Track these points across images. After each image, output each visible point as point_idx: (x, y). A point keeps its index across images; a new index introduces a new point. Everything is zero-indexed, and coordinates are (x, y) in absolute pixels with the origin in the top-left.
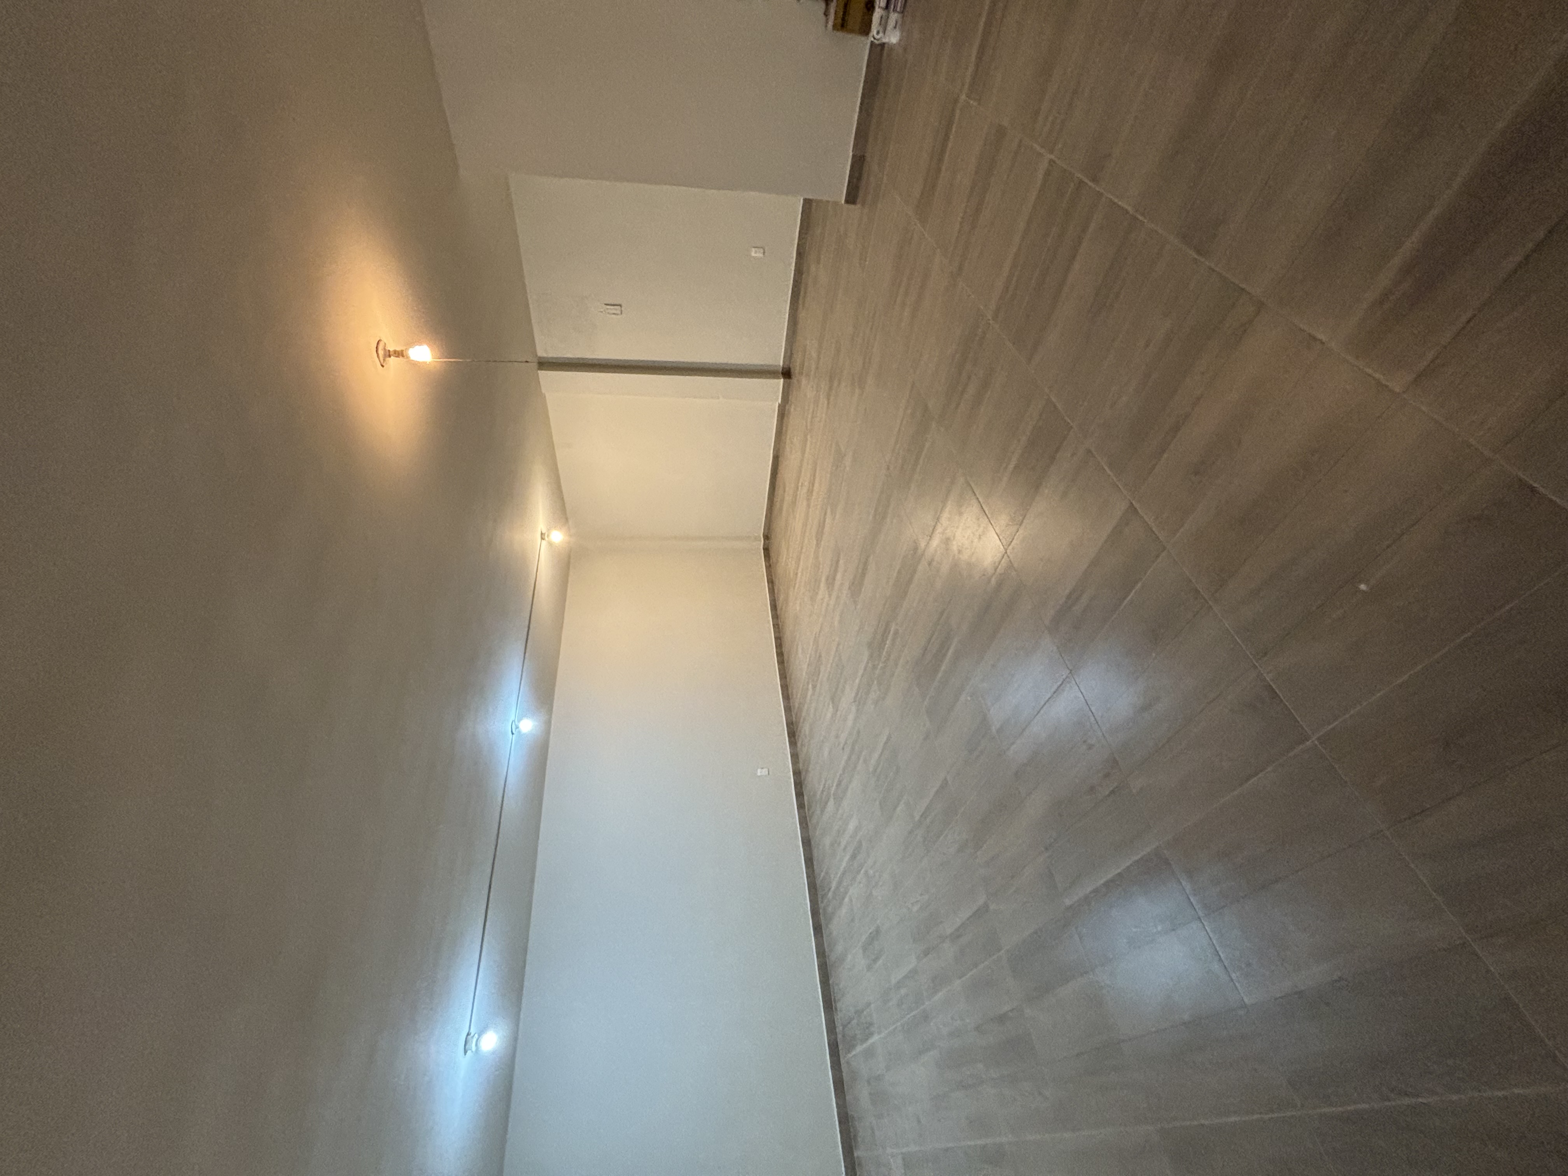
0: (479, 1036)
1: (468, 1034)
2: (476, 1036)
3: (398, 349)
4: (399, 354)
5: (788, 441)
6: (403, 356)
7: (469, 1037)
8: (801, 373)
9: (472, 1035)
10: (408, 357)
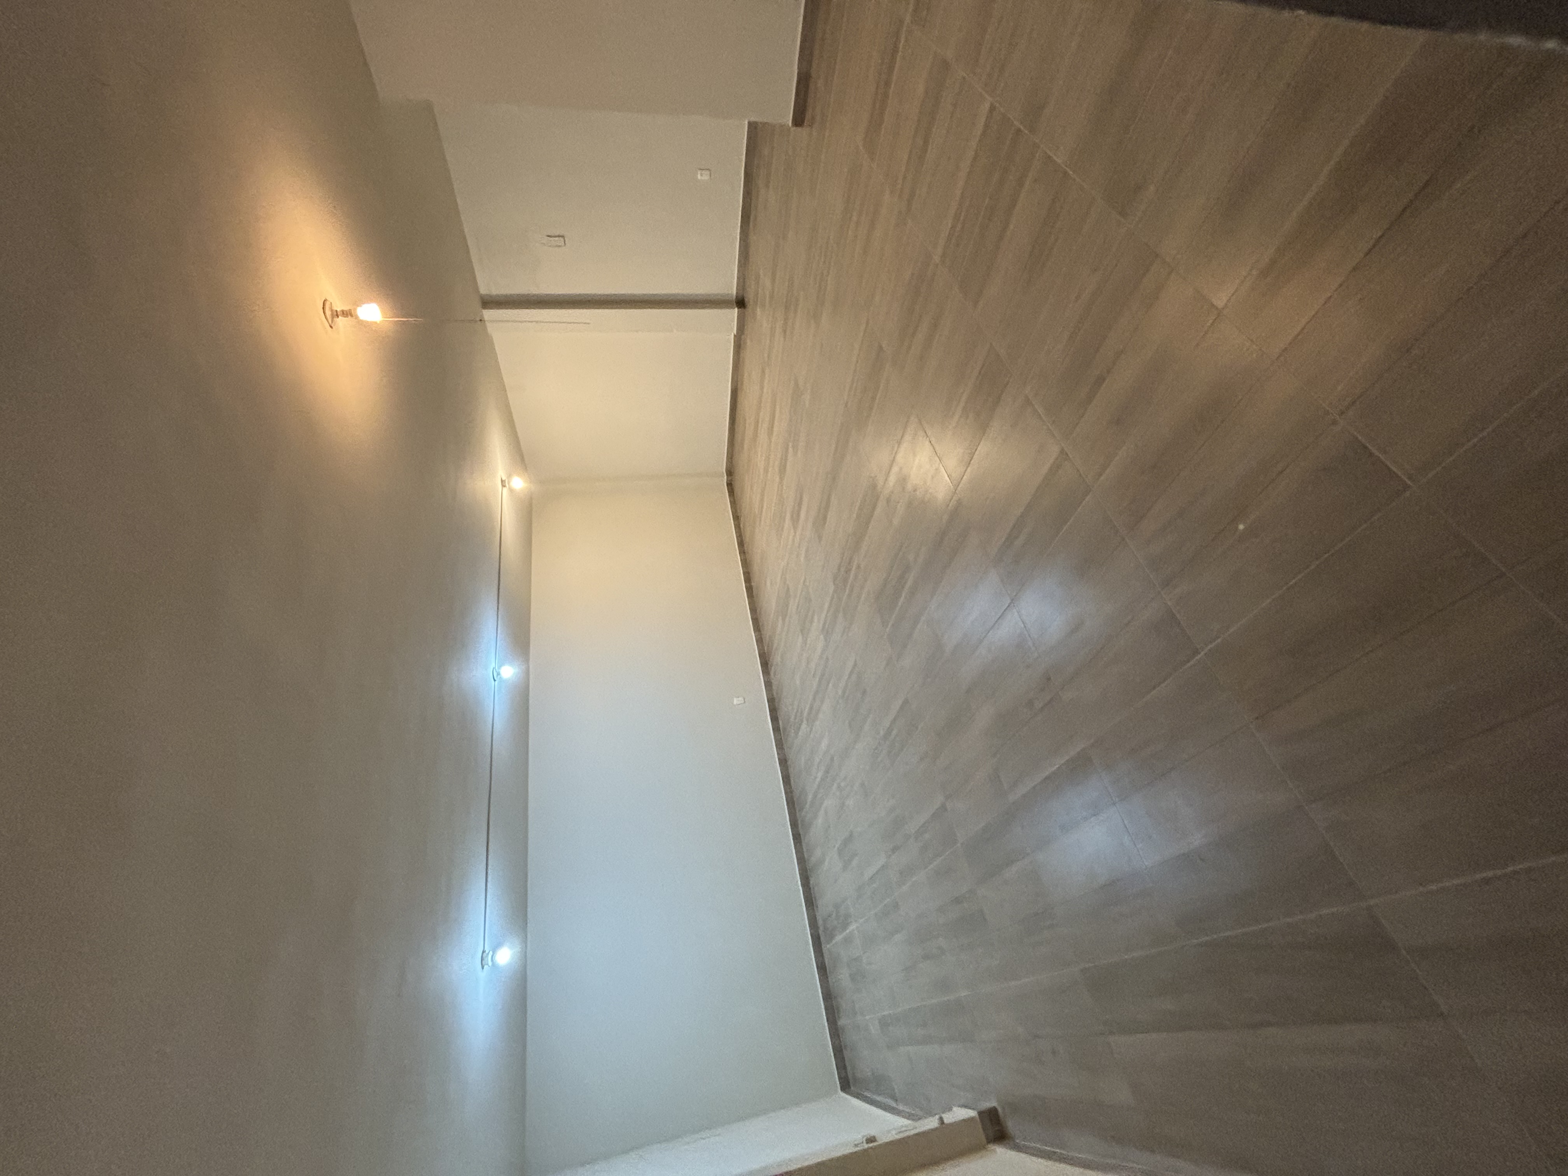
0: (494, 953)
1: (484, 952)
2: (491, 953)
3: (346, 308)
4: (346, 314)
5: (746, 374)
6: (352, 316)
7: (484, 954)
8: (756, 303)
9: (487, 952)
10: (357, 317)
